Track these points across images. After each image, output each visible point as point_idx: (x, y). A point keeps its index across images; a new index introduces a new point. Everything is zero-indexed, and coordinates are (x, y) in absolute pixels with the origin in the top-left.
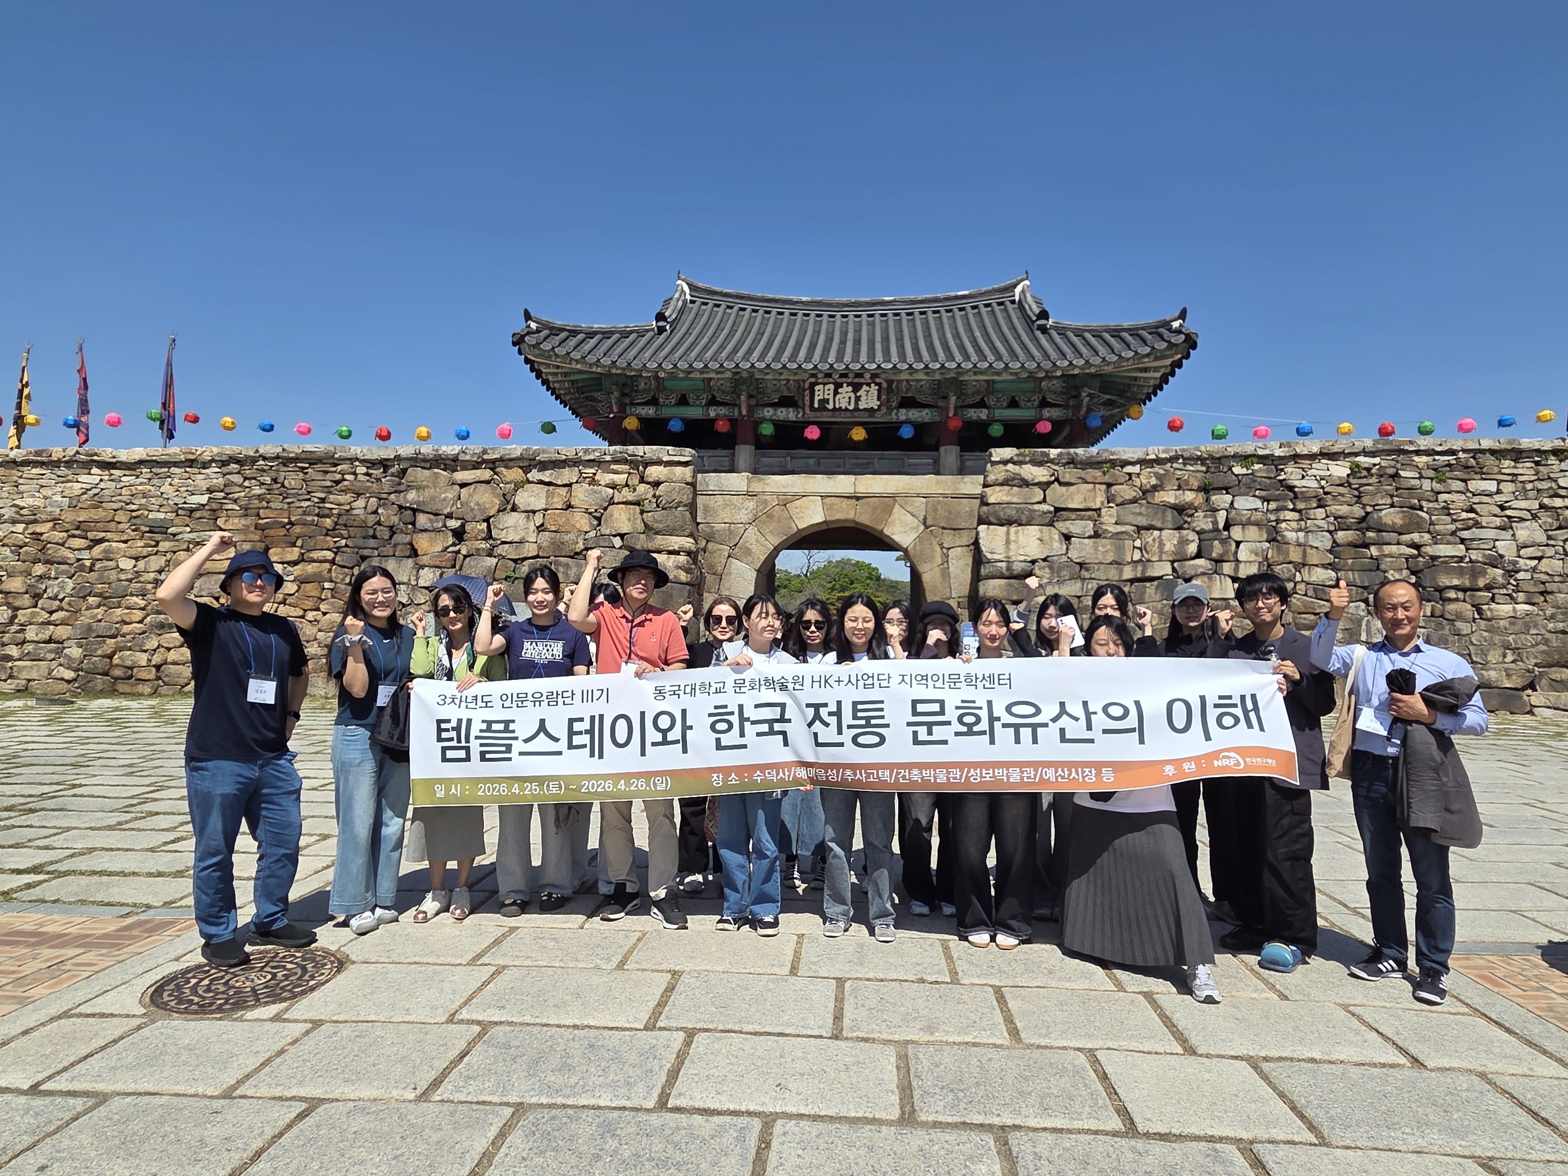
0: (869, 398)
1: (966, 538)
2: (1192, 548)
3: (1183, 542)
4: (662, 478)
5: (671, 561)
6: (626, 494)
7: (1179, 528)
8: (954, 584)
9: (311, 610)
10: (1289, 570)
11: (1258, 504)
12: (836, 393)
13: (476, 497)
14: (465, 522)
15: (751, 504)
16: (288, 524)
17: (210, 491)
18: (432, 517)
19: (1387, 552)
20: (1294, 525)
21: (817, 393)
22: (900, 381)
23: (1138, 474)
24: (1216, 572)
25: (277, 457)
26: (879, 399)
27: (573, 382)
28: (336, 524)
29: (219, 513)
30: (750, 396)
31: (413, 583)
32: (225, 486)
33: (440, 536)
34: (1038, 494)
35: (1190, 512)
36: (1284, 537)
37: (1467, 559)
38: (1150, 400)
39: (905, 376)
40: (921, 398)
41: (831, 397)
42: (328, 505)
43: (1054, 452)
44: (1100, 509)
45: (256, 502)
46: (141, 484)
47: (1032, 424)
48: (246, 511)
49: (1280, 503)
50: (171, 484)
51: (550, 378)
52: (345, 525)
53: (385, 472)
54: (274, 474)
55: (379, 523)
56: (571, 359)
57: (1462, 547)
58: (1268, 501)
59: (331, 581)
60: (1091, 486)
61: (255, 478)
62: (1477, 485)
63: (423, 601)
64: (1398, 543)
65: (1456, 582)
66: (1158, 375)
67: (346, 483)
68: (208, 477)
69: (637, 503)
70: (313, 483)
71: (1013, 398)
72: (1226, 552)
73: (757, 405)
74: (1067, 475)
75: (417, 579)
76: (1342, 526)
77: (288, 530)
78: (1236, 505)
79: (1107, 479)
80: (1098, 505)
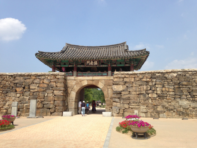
2: (149, 89)
4: (59, 78)
5: (60, 92)
6: (53, 80)
7: (146, 85)
8: (109, 95)
10: (166, 92)
13: (27, 81)
14: (25, 85)
15: (75, 82)
18: (19, 85)
19: (184, 89)
20: (167, 84)
23: (139, 76)
24: (153, 93)
26: (97, 63)
27: (46, 61)
28: (3, 86)
31: (15, 96)
33: (21, 88)
34: (122, 79)
35: (149, 82)
36: (165, 86)
39: (101, 59)
40: (105, 63)
41: (89, 63)
42: (2, 83)
53: (12, 77)
55: (10, 86)
56: (45, 58)
58: (162, 80)
60: (131, 78)
64: (186, 87)
66: (145, 58)
67: (5, 79)
69: (55, 82)
71: (120, 63)
72: (155, 89)
73: (77, 65)
74: (127, 76)
76: (176, 84)
78: (157, 81)
79: (134, 77)
80: (133, 81)
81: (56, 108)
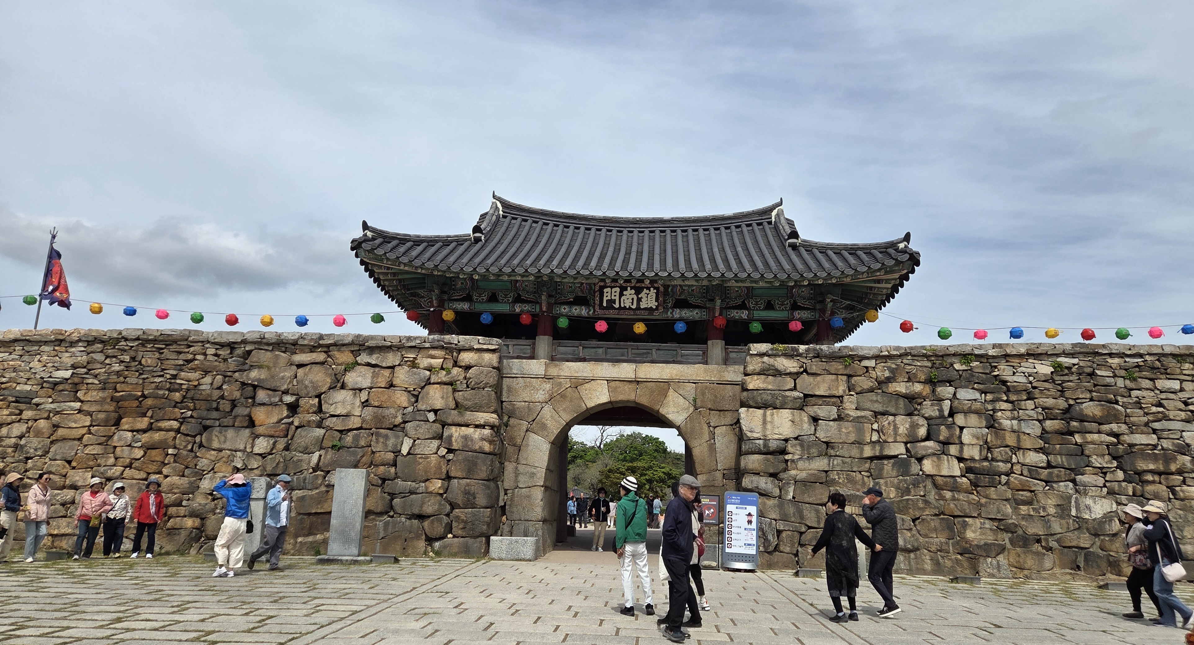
0: (649, 300)
1: (729, 419)
2: (922, 432)
3: (914, 426)
4: (473, 363)
5: (477, 433)
6: (442, 376)
7: (910, 414)
8: (720, 458)
9: (154, 473)
10: (1007, 453)
11: (977, 395)
12: (621, 295)
13: (311, 377)
14: (299, 397)
15: (548, 386)
16: (141, 396)
17: (74, 367)
18: (271, 393)
19: (1089, 440)
20: (1008, 414)
21: (605, 295)
22: (674, 286)
23: (874, 368)
24: (943, 453)
25: (138, 339)
26: (657, 300)
27: (400, 281)
28: (184, 397)
29: (81, 387)
30: (550, 296)
31: (249, 450)
32: (88, 363)
33: (276, 410)
34: (789, 383)
35: (920, 401)
36: (1000, 424)
37: (1160, 447)
38: (885, 306)
39: (679, 282)
40: (692, 300)
41: (617, 298)
42: (178, 381)
43: (802, 348)
44: (842, 397)
45: (115, 377)
46: (13, 360)
47: (785, 324)
48: (104, 386)
49: (996, 395)
50: (39, 361)
51: (381, 277)
52: (192, 399)
53: (231, 353)
54: (133, 353)
55: (222, 397)
56: (400, 263)
57: (1154, 436)
58: (986, 393)
59: (175, 448)
60: (834, 377)
61: (115, 357)
62: (1163, 383)
63: (256, 466)
64: (1099, 432)
65: (1152, 467)
66: (890, 286)
67: (196, 362)
68: (73, 355)
69: (451, 384)
70: (168, 362)
71: (769, 302)
72: (952, 435)
73: (555, 303)
74: (814, 367)
75: (252, 447)
76: (1050, 416)
77: (140, 402)
78: (958, 396)
79: (847, 372)
80: (841, 393)
81: (458, 517)
